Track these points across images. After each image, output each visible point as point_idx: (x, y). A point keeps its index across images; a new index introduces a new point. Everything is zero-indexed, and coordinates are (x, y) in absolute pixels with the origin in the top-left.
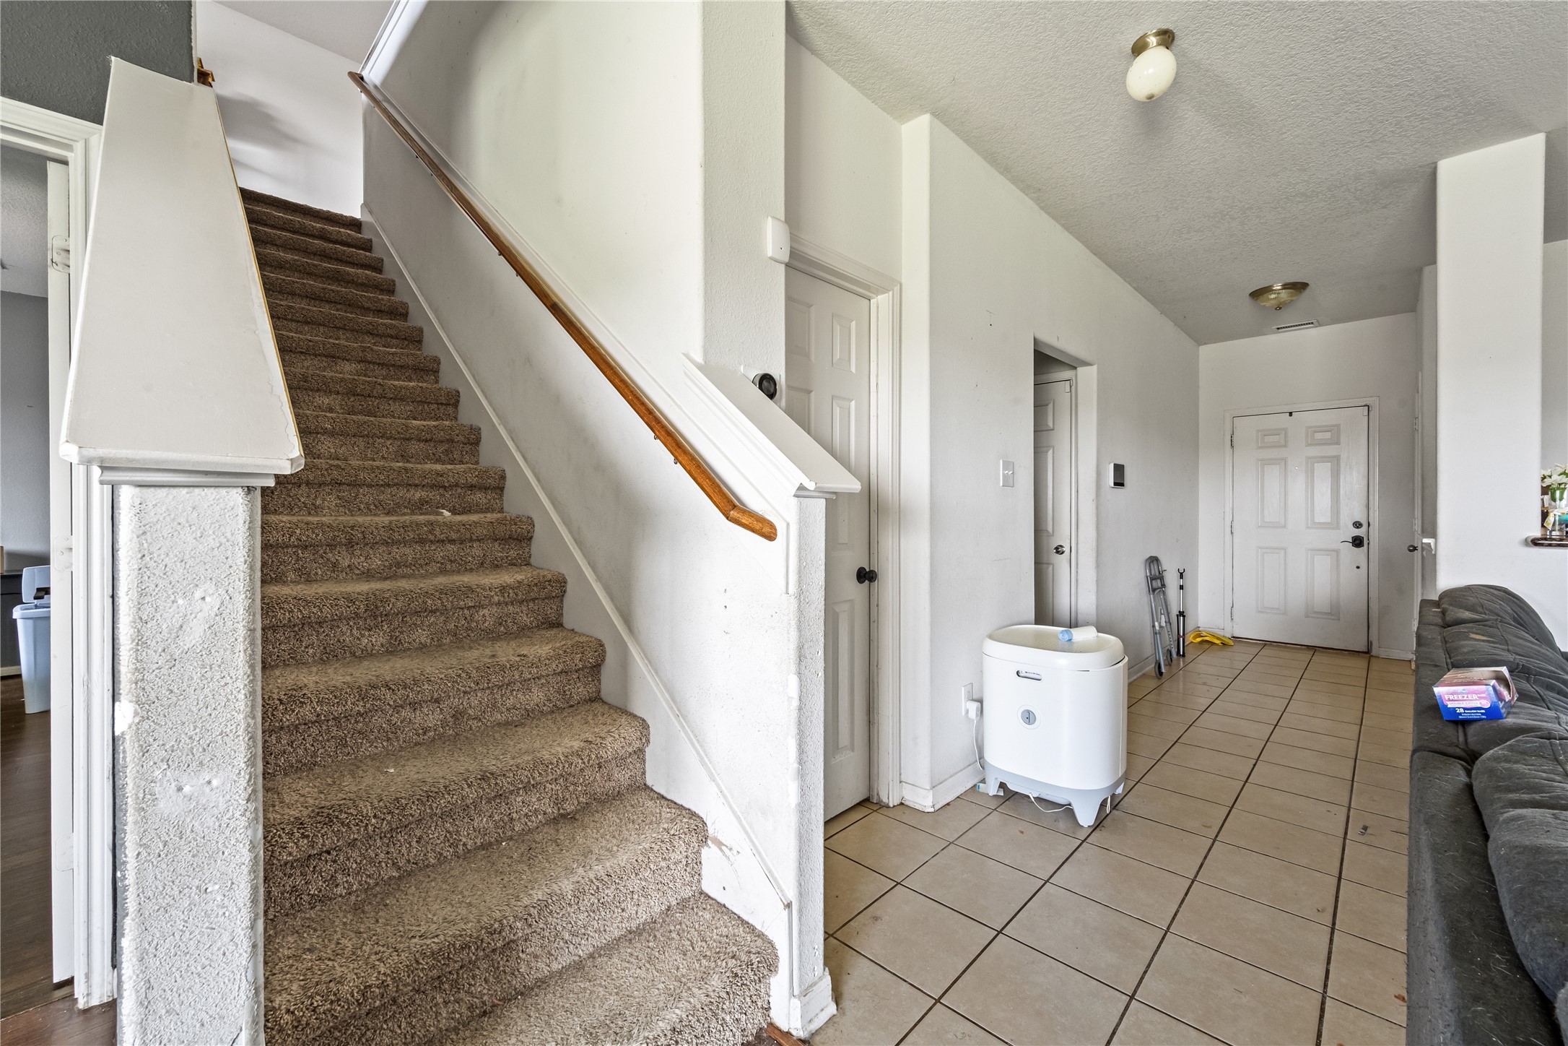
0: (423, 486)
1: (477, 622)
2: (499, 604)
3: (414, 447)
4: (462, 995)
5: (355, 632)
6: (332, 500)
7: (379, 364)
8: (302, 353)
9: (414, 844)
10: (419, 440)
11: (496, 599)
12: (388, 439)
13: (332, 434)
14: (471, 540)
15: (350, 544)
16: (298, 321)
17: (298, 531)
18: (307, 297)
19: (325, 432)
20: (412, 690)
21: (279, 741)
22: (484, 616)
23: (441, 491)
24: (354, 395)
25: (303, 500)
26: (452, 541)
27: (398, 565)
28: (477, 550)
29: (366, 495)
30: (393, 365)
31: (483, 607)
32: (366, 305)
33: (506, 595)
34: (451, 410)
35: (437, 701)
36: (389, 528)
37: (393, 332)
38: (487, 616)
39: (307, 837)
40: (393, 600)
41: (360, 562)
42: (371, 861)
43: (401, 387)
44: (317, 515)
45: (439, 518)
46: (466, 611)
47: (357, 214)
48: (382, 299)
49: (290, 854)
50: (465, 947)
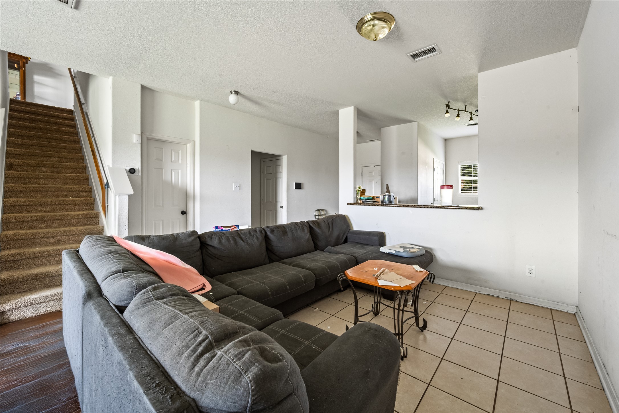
0: (67, 191)
1: (71, 223)
2: (77, 218)
3: (68, 181)
4: (42, 283)
5: (37, 224)
6: (40, 195)
7: (64, 158)
8: (40, 156)
9: (39, 261)
10: (70, 179)
11: (76, 217)
12: (60, 179)
13: (43, 178)
14: (76, 204)
15: (40, 205)
16: (42, 147)
17: (26, 202)
18: (47, 138)
19: (41, 178)
20: (45, 234)
21: (13, 242)
22: (73, 221)
23: (72, 192)
24: (53, 167)
25: (32, 195)
26: (70, 204)
27: (54, 210)
28: (77, 207)
29: (49, 194)
30: (69, 158)
31: (73, 219)
32: (66, 140)
33: (79, 217)
34: (84, 170)
35: (53, 237)
36: (51, 201)
37: (72, 148)
38: (75, 221)
39: (14, 256)
40: (47, 217)
41: (44, 209)
42: (29, 263)
43: (68, 165)
44: (35, 198)
45: (69, 199)
46: (68, 220)
47: (72, 108)
48: (71, 138)
49: (10, 259)
50: (41, 274)
